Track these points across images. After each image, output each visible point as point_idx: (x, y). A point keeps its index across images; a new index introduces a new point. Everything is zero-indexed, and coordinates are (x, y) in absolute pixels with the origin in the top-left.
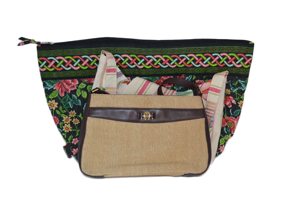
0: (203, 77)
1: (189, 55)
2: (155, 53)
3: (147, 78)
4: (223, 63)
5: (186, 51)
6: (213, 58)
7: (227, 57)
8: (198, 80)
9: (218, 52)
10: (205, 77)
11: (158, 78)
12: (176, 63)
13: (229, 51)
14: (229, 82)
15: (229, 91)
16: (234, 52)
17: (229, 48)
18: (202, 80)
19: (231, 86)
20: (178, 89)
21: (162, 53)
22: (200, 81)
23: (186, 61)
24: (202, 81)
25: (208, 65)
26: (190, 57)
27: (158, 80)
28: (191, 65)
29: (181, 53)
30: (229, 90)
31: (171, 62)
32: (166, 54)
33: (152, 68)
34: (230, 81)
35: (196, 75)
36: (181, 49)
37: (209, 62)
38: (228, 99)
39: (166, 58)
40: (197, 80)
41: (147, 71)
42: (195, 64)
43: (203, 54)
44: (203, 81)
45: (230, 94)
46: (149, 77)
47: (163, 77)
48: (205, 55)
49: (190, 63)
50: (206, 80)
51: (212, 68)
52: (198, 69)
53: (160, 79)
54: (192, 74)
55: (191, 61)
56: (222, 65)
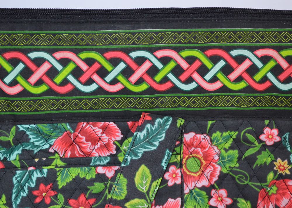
0: (207, 125)
1: (160, 54)
2: (55, 44)
3: (33, 126)
4: (265, 79)
5: (152, 38)
6: (233, 64)
7: (276, 61)
8: (192, 135)
9: (246, 45)
10: (210, 123)
11: (69, 127)
12: (121, 78)
13: (280, 42)
14: (285, 138)
15: (286, 166)
17: (280, 32)
18: (202, 134)
19: (289, 149)
20: (134, 158)
21: (78, 44)
22: (198, 136)
23: (153, 71)
24: (202, 137)
25: (217, 85)
26: (165, 60)
27: (69, 135)
28: (168, 85)
29: (134, 46)
30: (286, 161)
31: (107, 73)
32: (89, 47)
33: (50, 92)
34: (287, 135)
35: (183, 114)
36: (134, 34)
37: (220, 76)
38: (284, 189)
39: (90, 62)
40: (187, 133)
41: (35, 101)
42: (180, 80)
43: (203, 50)
44: (207, 137)
45: (288, 172)
46: (41, 123)
47: (85, 124)
48: (210, 53)
49: (166, 79)
50: (215, 132)
51: (233, 97)
52: (189, 98)
53: (75, 130)
54: (175, 115)
55: (166, 71)
56: (262, 87)
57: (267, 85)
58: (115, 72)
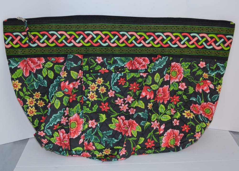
0: (180, 60)
1: (166, 34)
2: (129, 29)
3: (119, 58)
4: (202, 44)
5: (163, 28)
6: (191, 38)
7: (206, 38)
8: (174, 63)
9: (196, 32)
10: (181, 59)
11: (132, 59)
12: (151, 42)
13: (208, 31)
14: (207, 66)
15: (207, 75)
16: (214, 33)
17: (209, 28)
18: (178, 63)
19: (208, 70)
20: (154, 70)
21: (137, 30)
22: (177, 63)
23: (163, 40)
24: (178, 64)
25: (185, 46)
26: (167, 36)
27: (131, 61)
28: (167, 45)
29: (157, 31)
30: (207, 74)
31: (146, 40)
32: (141, 31)
33: (126, 46)
34: (208, 65)
35: (172, 56)
36: (157, 27)
37: (186, 43)
38: (205, 84)
39: (141, 36)
40: (173, 62)
41: (121, 49)
42: (172, 44)
43: (181, 33)
44: (180, 64)
45: (208, 78)
46: (122, 57)
47: (137, 58)
48: (183, 34)
49: (167, 43)
50: (183, 62)
51: (190, 50)
52: (175, 50)
53: (134, 60)
54: (169, 56)
55: (167, 40)
56: (201, 47)
57: (203, 46)
58: (149, 40)
